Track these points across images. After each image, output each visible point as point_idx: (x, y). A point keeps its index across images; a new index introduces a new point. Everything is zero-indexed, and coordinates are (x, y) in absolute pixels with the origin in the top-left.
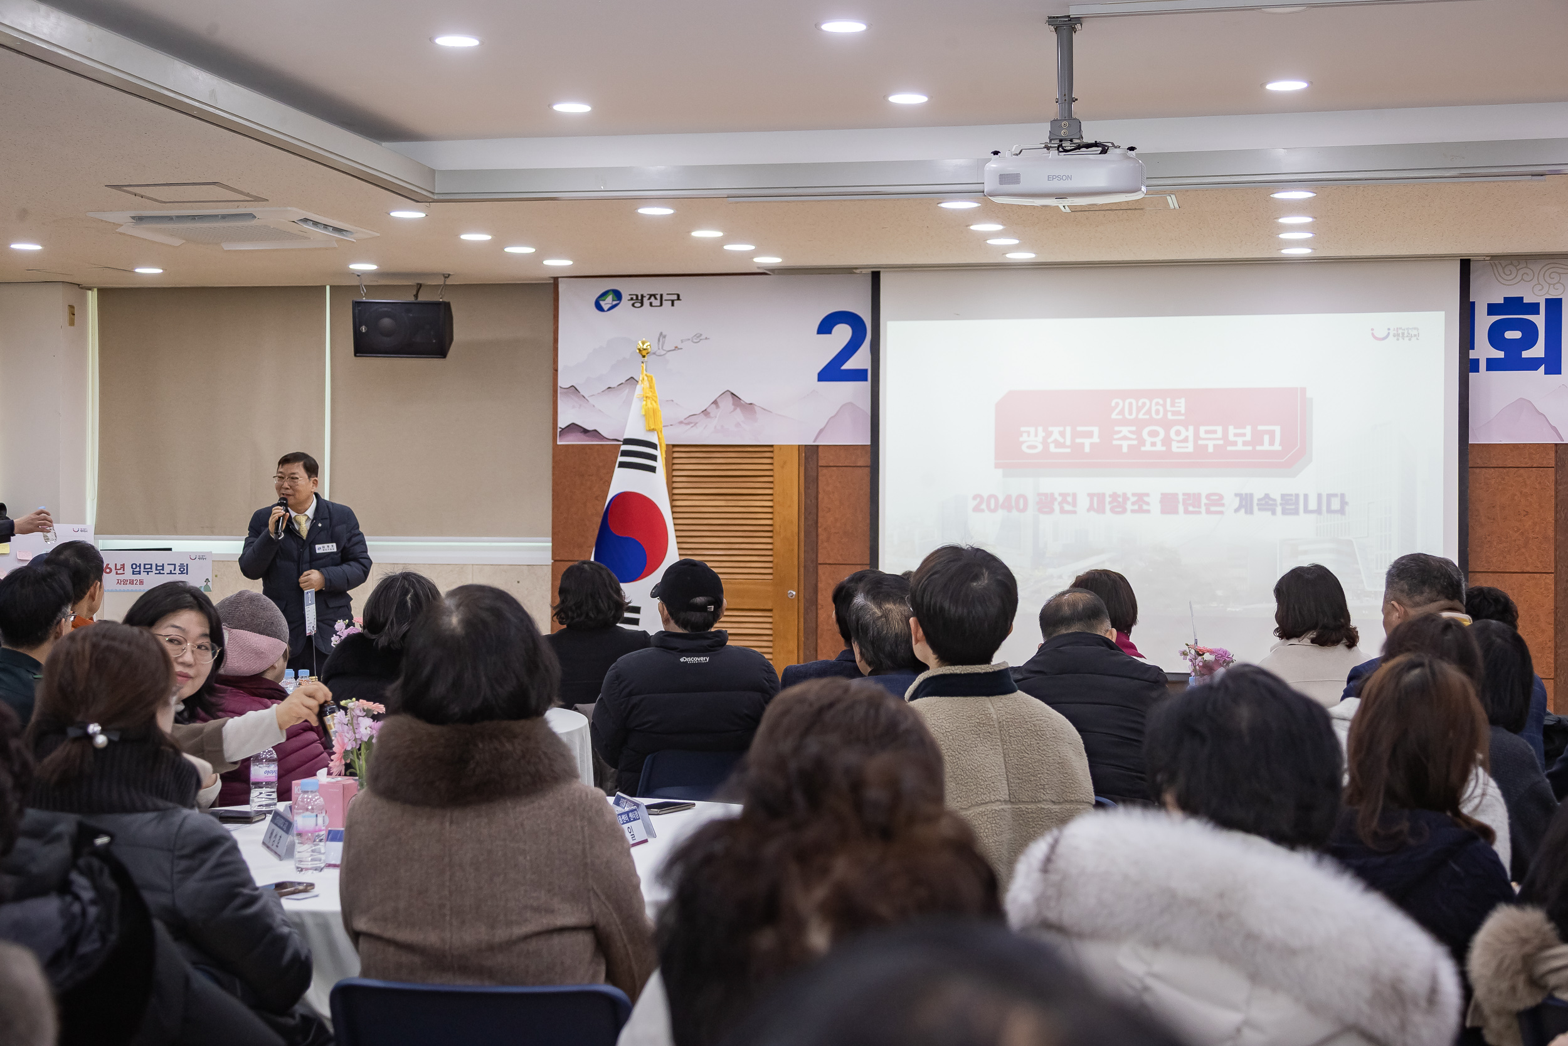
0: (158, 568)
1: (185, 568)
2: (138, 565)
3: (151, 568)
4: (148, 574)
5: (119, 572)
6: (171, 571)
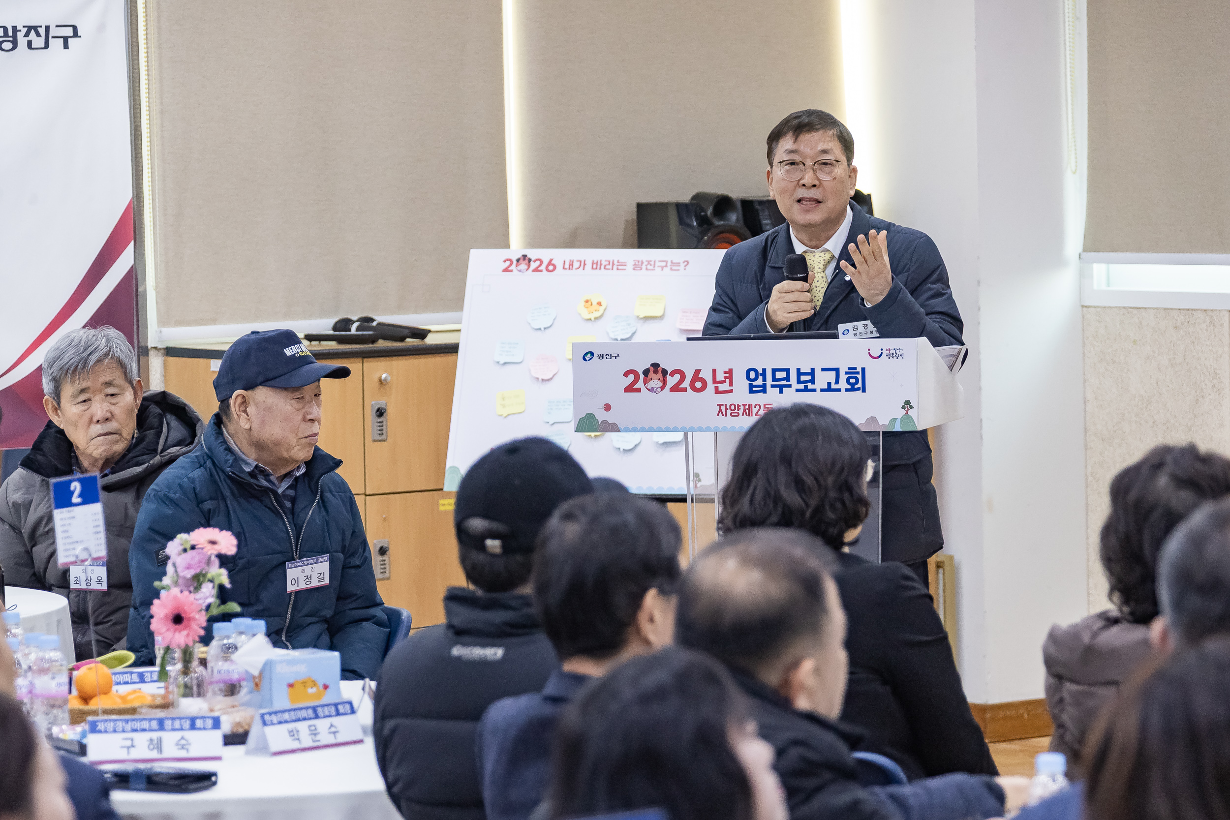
0: (803, 378)
1: (860, 376)
2: (760, 371)
3: (788, 379)
4: (781, 392)
5: (722, 387)
6: (829, 384)
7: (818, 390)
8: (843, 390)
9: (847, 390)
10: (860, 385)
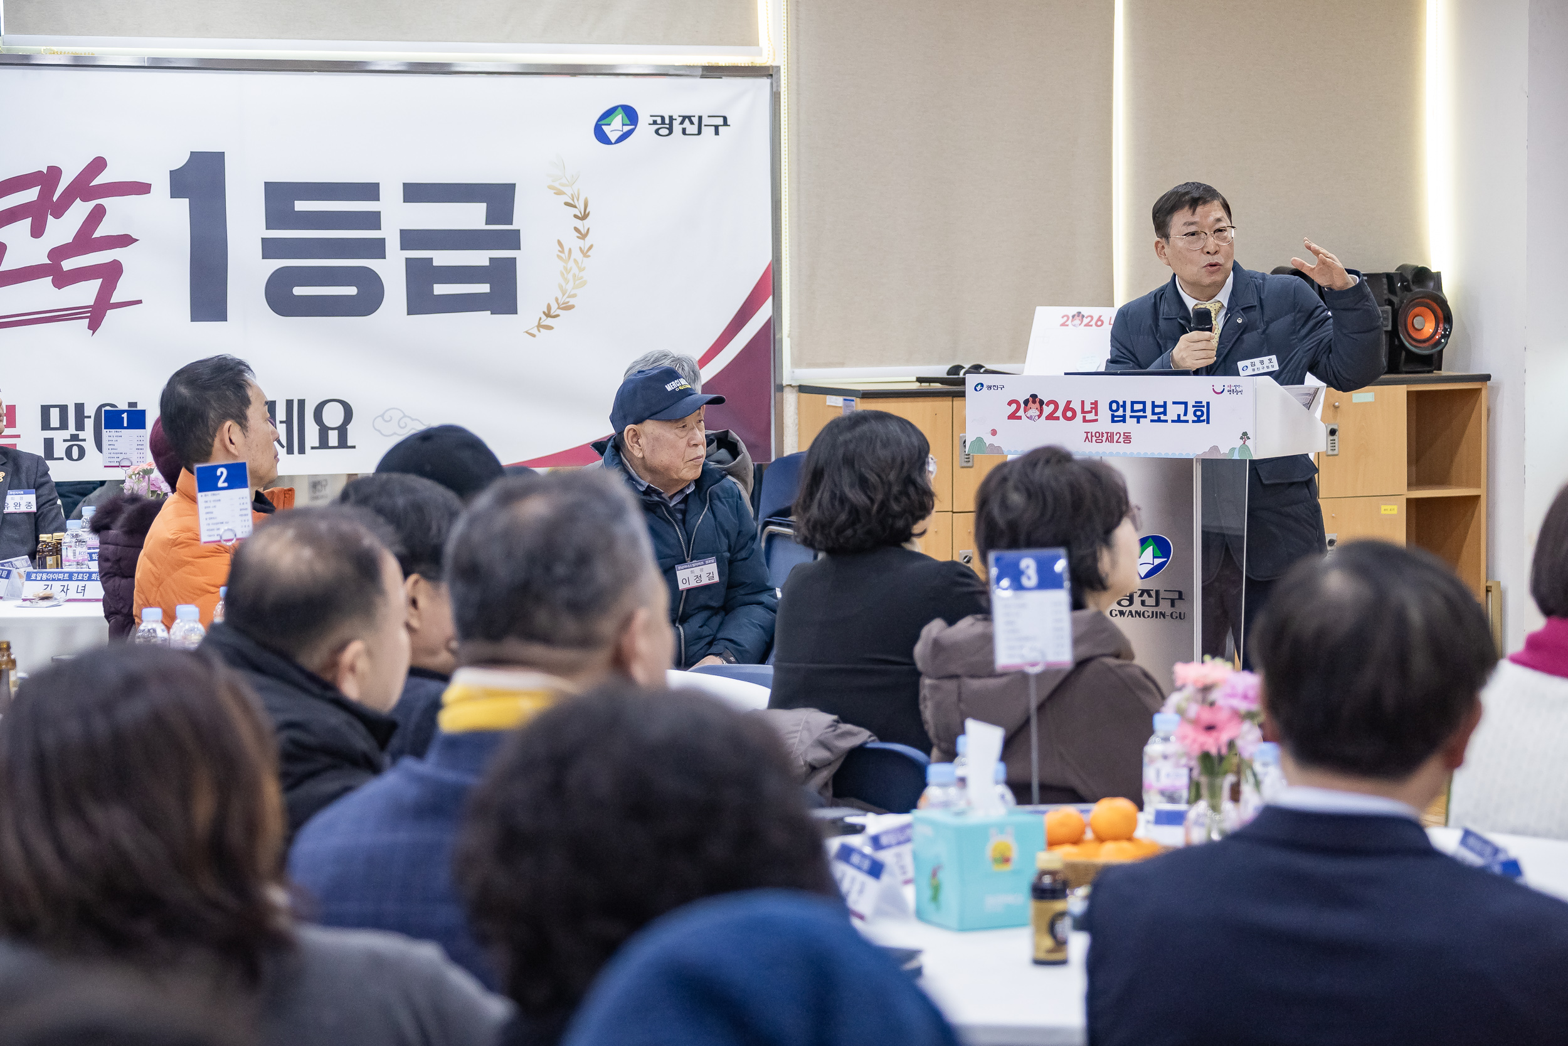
7: (1170, 421)
8: (1190, 421)
9: (1194, 422)
10: (1204, 417)
